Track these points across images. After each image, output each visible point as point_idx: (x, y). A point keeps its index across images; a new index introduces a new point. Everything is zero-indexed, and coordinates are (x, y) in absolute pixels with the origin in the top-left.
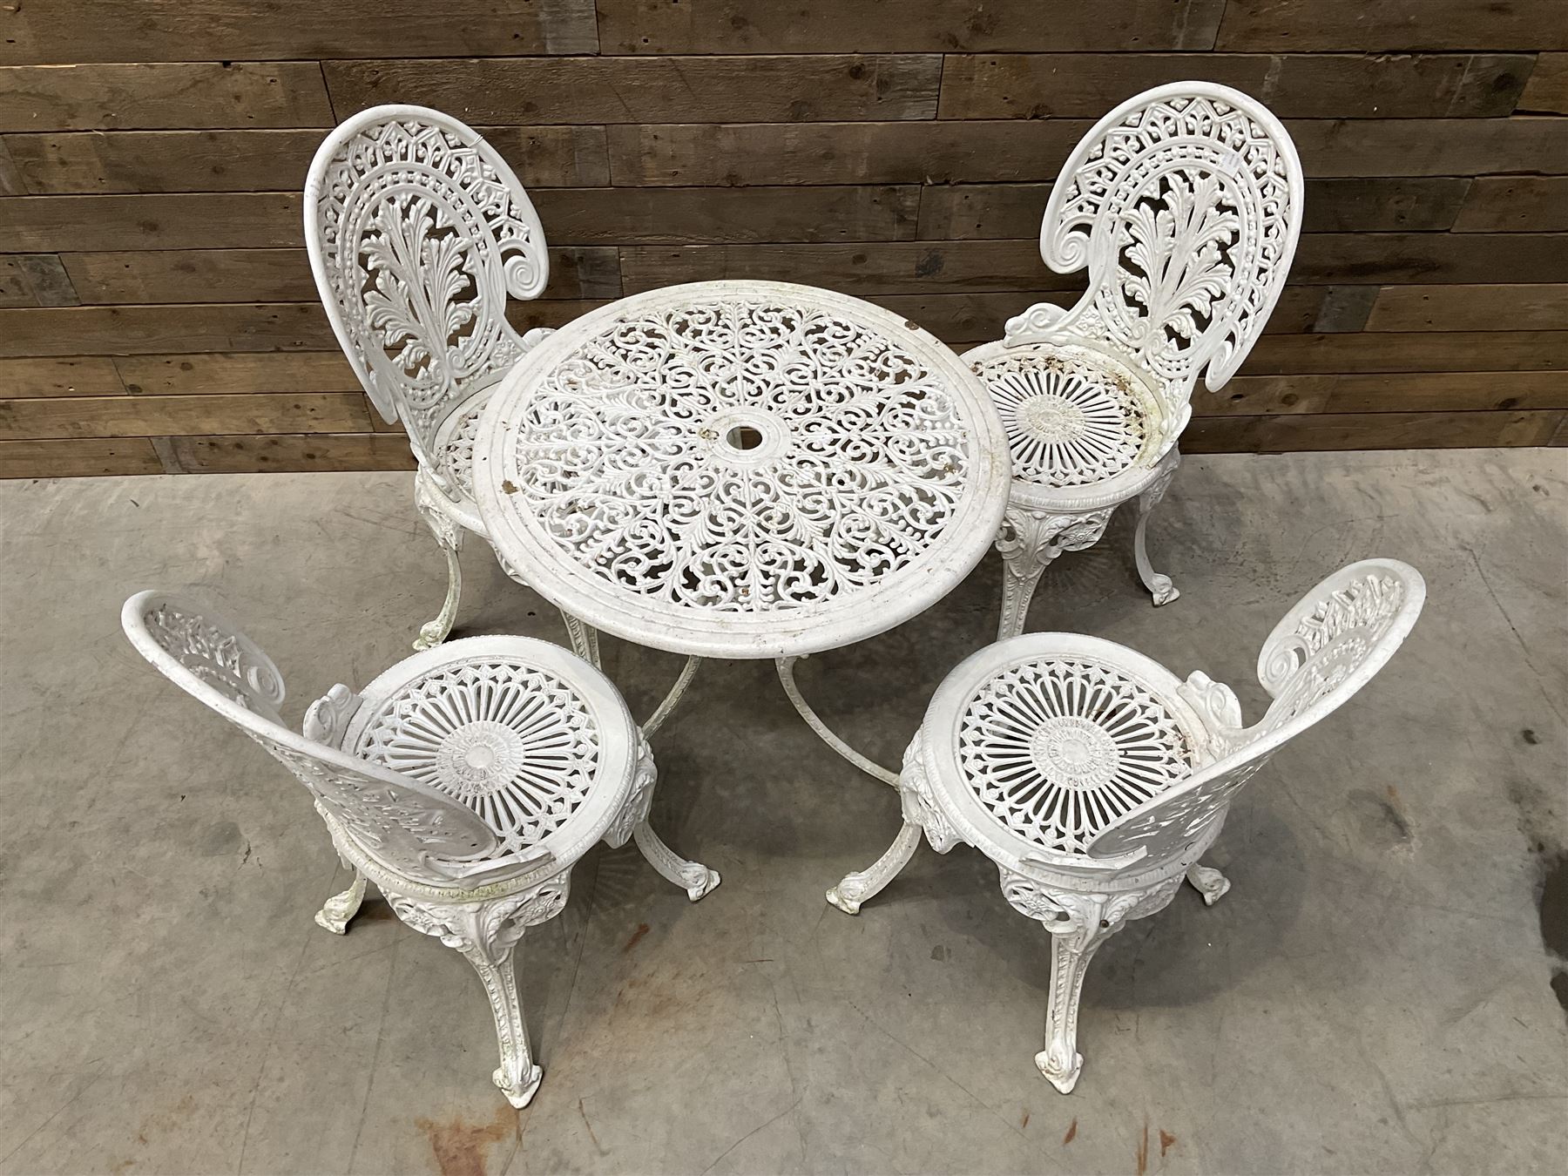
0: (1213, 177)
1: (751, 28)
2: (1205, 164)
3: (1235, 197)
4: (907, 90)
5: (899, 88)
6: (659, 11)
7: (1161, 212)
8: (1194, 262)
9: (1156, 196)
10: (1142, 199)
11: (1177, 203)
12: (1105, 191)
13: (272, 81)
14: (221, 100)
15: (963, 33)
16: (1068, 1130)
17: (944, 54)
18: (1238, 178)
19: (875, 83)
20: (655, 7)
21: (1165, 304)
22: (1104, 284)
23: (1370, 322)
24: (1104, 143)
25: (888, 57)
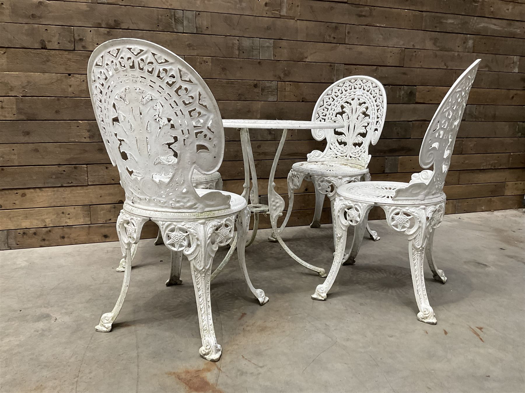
0: (356, 99)
1: (227, 71)
2: (353, 96)
3: (364, 99)
4: (270, 92)
5: (267, 91)
6: (203, 65)
7: (343, 115)
8: (357, 121)
9: (341, 111)
10: (337, 114)
11: (347, 110)
12: (326, 114)
13: (83, 81)
14: (64, 86)
15: (282, 75)
16: (444, 332)
17: (278, 81)
18: (363, 95)
19: (260, 89)
20: (201, 63)
21: (352, 138)
22: (331, 141)
23: (399, 169)
24: (323, 101)
25: (263, 82)
